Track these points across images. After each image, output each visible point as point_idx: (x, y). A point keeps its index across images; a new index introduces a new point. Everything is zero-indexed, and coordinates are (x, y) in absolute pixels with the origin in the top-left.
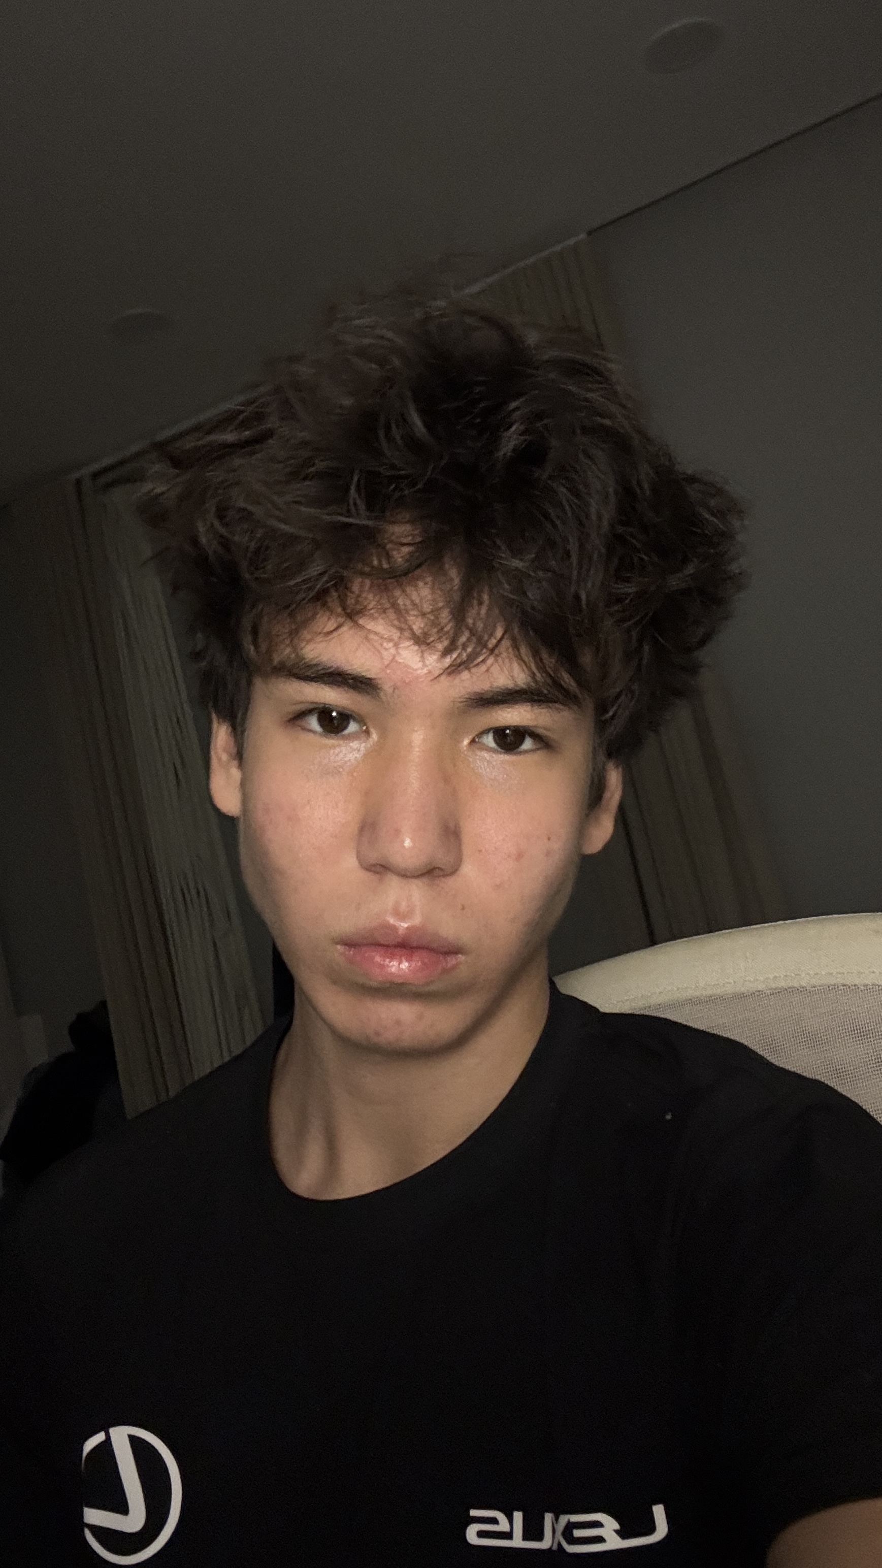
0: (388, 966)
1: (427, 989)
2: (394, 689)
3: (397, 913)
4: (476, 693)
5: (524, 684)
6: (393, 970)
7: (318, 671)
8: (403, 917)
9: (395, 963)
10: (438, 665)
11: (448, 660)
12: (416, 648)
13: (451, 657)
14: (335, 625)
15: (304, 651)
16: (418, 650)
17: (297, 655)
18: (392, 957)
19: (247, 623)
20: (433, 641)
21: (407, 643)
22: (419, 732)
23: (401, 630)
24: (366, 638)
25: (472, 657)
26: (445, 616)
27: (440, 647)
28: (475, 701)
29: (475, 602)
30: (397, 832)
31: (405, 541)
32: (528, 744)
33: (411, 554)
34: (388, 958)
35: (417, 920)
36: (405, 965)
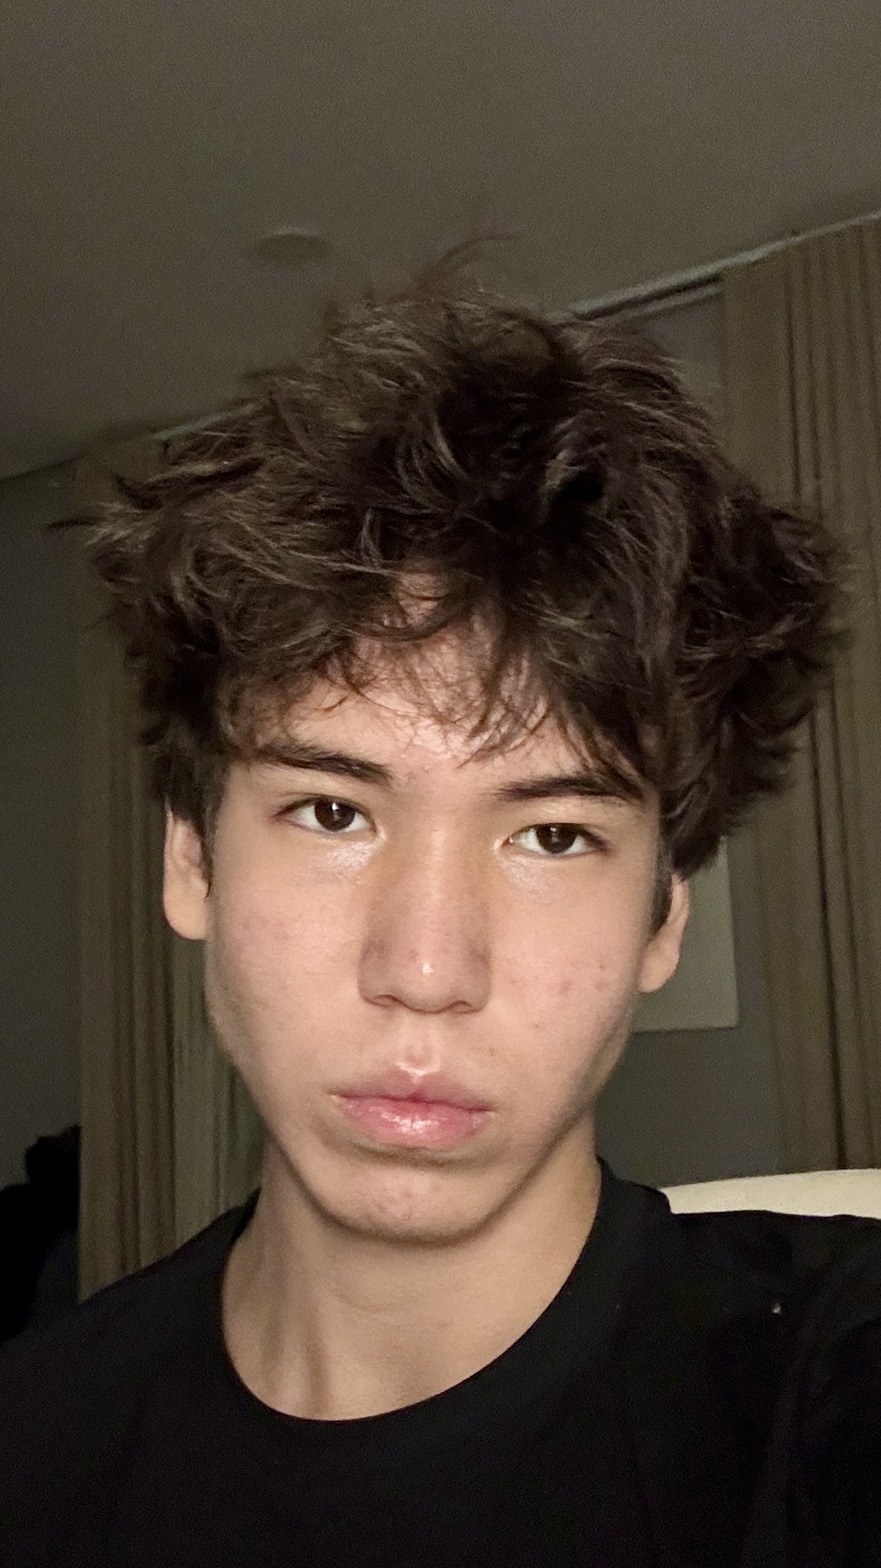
0: (398, 1125)
1: (446, 1156)
2: (410, 778)
3: (411, 1059)
4: (511, 784)
5: (573, 773)
6: (404, 1130)
7: (315, 755)
8: (418, 1063)
9: (407, 1122)
10: (466, 749)
11: (477, 743)
12: (437, 727)
13: (482, 739)
14: (337, 700)
15: (297, 731)
16: (439, 731)
17: (288, 735)
18: (403, 1113)
19: (224, 697)
20: (459, 720)
21: (429, 722)
22: (439, 832)
23: (419, 705)
24: (378, 716)
25: (506, 740)
26: (474, 689)
27: (469, 725)
28: (511, 793)
29: (512, 671)
30: (413, 955)
31: (426, 594)
32: (578, 845)
33: (435, 611)
34: (399, 1115)
35: (434, 1067)
36: (420, 1125)
